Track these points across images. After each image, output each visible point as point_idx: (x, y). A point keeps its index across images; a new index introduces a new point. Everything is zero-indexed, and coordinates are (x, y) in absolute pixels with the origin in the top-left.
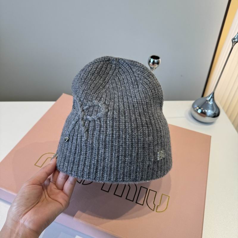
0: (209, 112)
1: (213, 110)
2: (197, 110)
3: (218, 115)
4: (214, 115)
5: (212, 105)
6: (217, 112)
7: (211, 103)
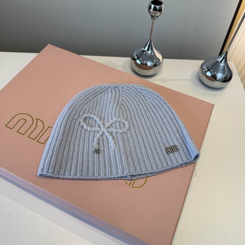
0: (219, 76)
1: (224, 73)
2: (206, 72)
3: (230, 79)
4: (225, 79)
5: (224, 67)
6: (228, 76)
7: (222, 64)
